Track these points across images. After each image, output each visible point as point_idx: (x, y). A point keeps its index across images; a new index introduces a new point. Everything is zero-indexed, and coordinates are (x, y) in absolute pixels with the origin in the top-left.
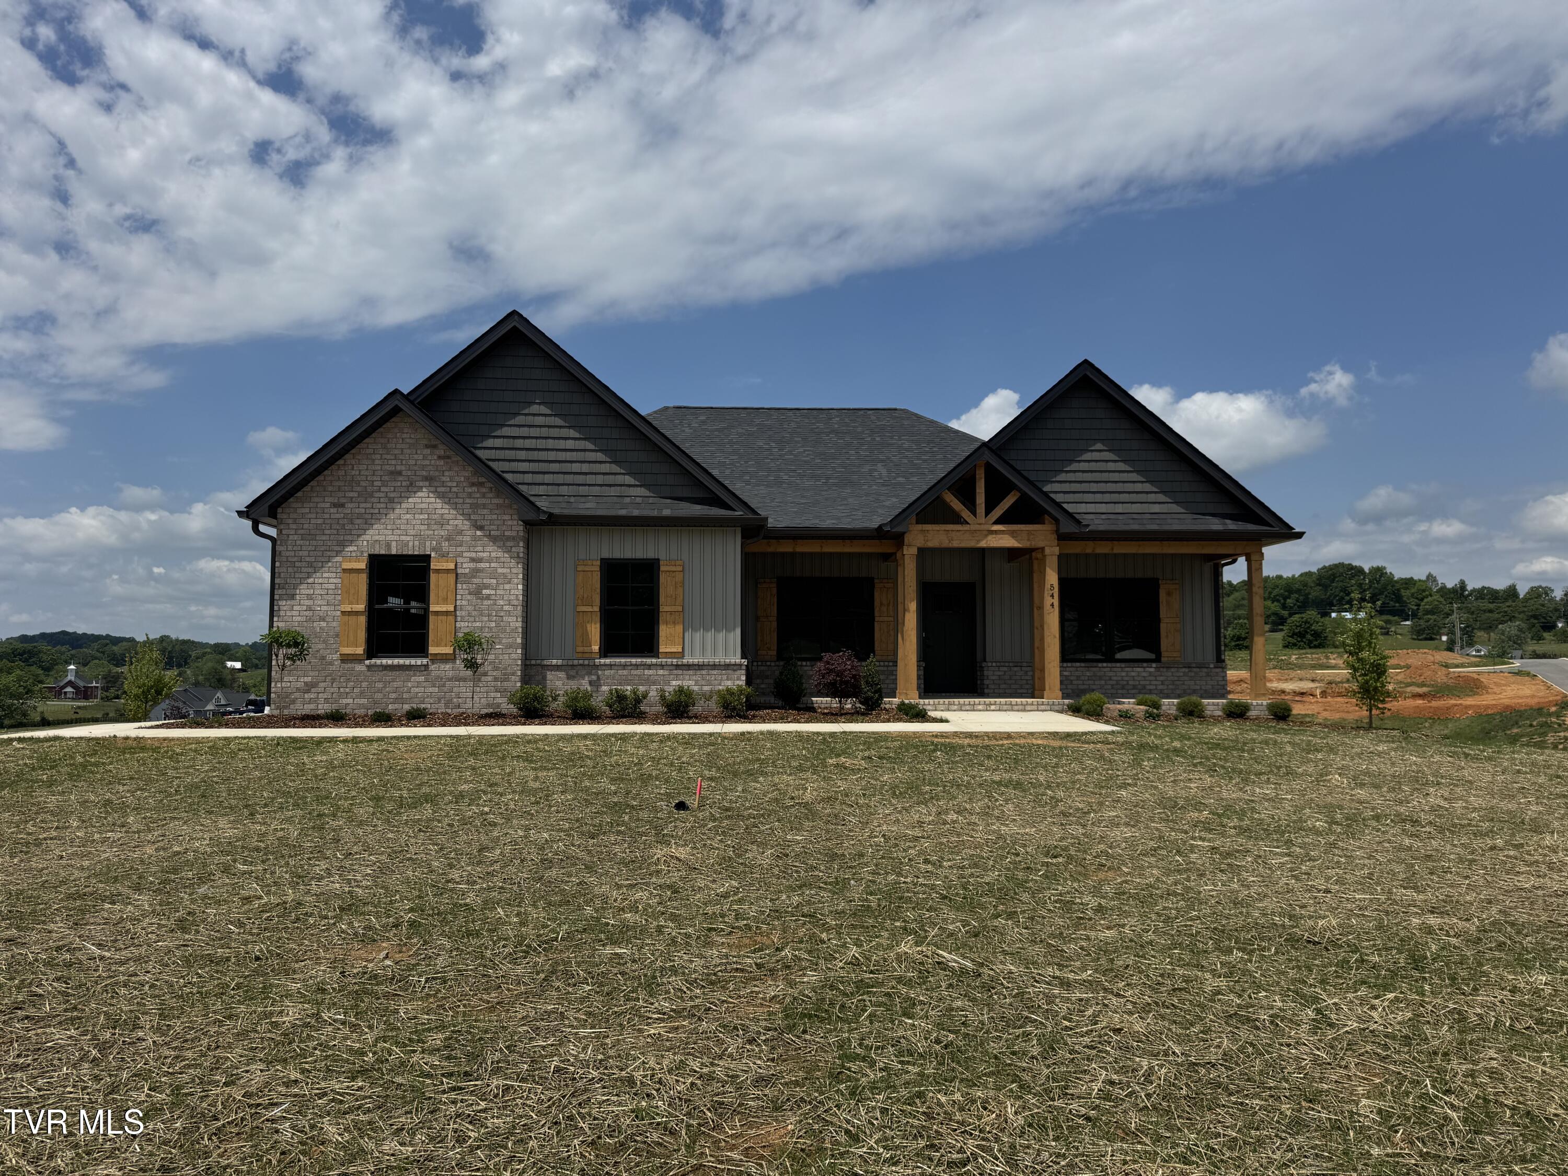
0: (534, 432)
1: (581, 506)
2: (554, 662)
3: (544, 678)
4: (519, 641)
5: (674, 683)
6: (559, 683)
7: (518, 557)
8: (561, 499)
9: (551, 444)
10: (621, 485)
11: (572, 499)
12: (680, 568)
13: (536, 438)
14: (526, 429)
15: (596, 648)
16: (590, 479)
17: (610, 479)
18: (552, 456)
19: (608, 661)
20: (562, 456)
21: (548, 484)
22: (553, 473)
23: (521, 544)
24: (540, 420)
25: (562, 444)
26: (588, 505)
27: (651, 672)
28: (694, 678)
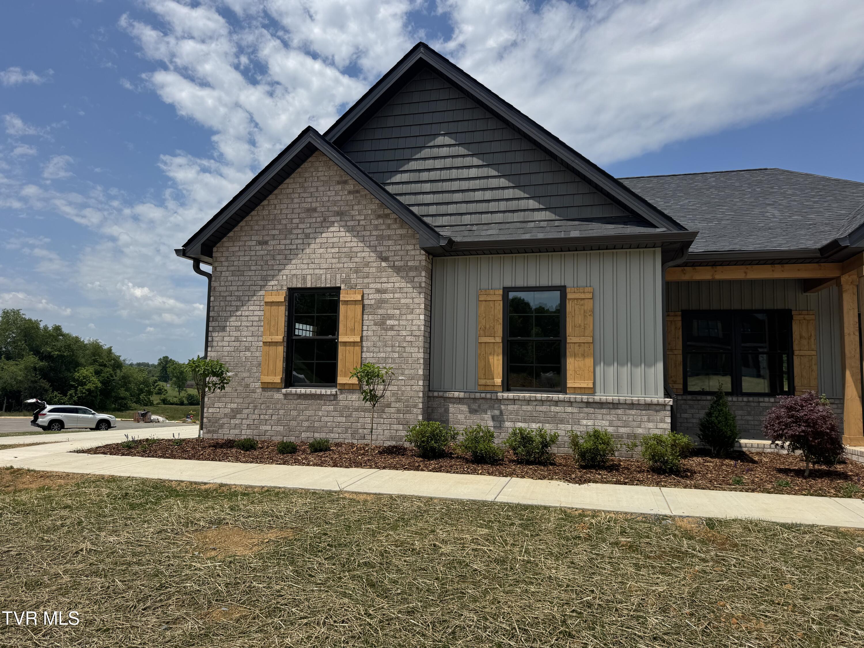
0: (438, 164)
1: (483, 233)
2: (456, 394)
3: (447, 411)
4: (421, 372)
5: (584, 422)
6: (461, 417)
7: (420, 287)
8: (463, 228)
9: (454, 174)
10: (524, 210)
11: (475, 228)
12: (590, 296)
13: (441, 169)
14: (431, 161)
15: (498, 381)
16: (493, 206)
17: (513, 205)
18: (455, 185)
19: (511, 395)
20: (465, 185)
21: (451, 215)
22: (456, 203)
23: (423, 274)
24: (444, 151)
25: (465, 173)
26: (490, 232)
27: (558, 409)
28: (608, 417)
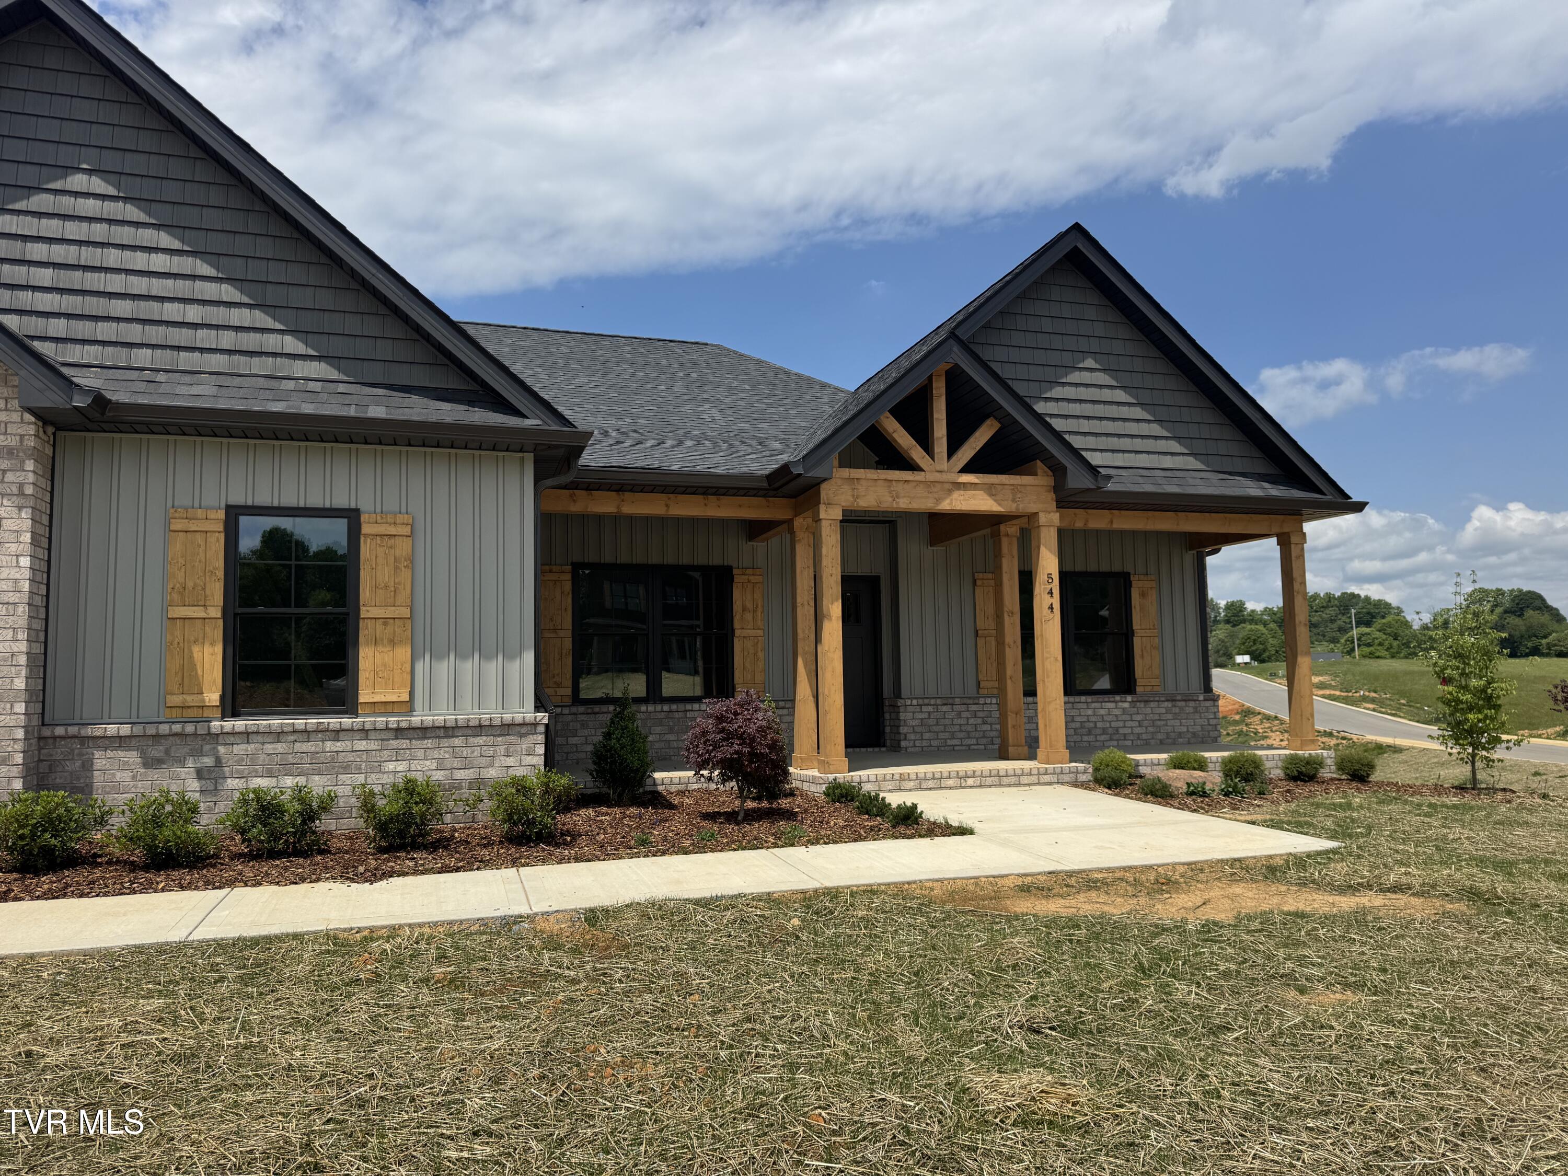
0: (73, 230)
1: (184, 390)
2: (112, 729)
3: (88, 766)
4: (20, 684)
5: (391, 766)
6: (123, 777)
7: (21, 494)
8: (135, 375)
9: (113, 257)
10: (275, 355)
11: (161, 377)
12: (406, 530)
13: (80, 243)
14: (55, 222)
15: (213, 697)
16: (204, 338)
17: (251, 341)
18: (115, 283)
19: (240, 724)
20: (139, 285)
21: (104, 343)
22: (118, 320)
23: (30, 465)
24: (89, 206)
25: (140, 260)
26: (195, 390)
27: (339, 745)
28: (436, 754)
